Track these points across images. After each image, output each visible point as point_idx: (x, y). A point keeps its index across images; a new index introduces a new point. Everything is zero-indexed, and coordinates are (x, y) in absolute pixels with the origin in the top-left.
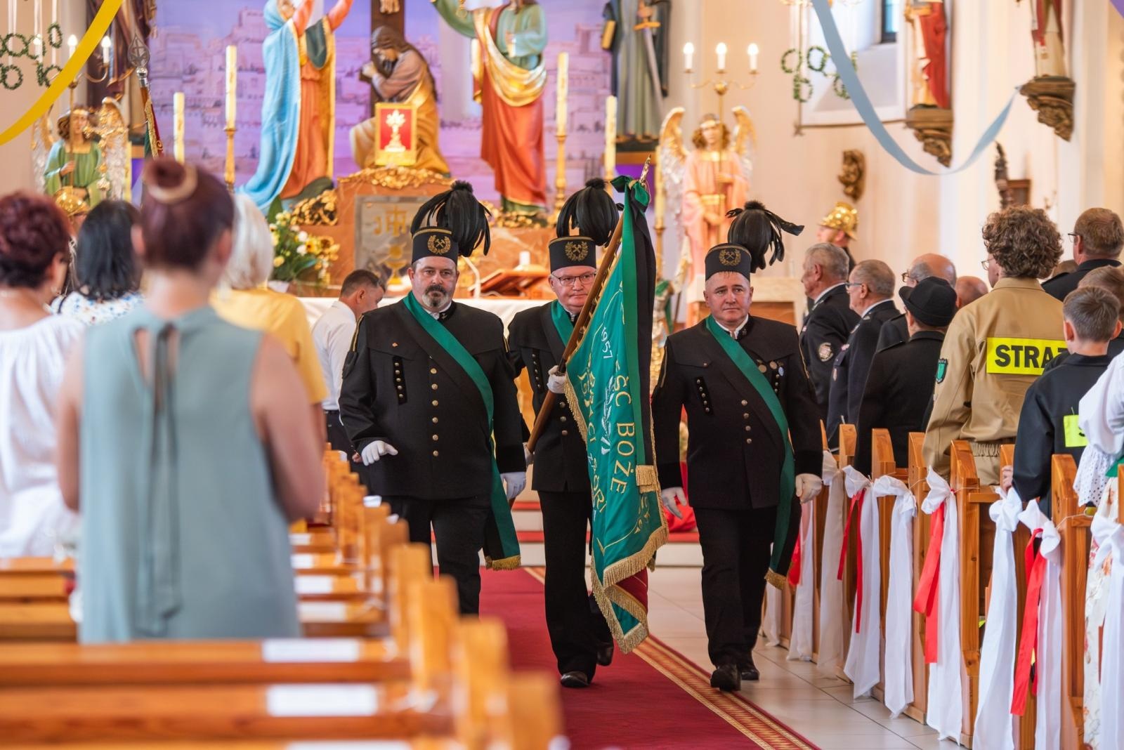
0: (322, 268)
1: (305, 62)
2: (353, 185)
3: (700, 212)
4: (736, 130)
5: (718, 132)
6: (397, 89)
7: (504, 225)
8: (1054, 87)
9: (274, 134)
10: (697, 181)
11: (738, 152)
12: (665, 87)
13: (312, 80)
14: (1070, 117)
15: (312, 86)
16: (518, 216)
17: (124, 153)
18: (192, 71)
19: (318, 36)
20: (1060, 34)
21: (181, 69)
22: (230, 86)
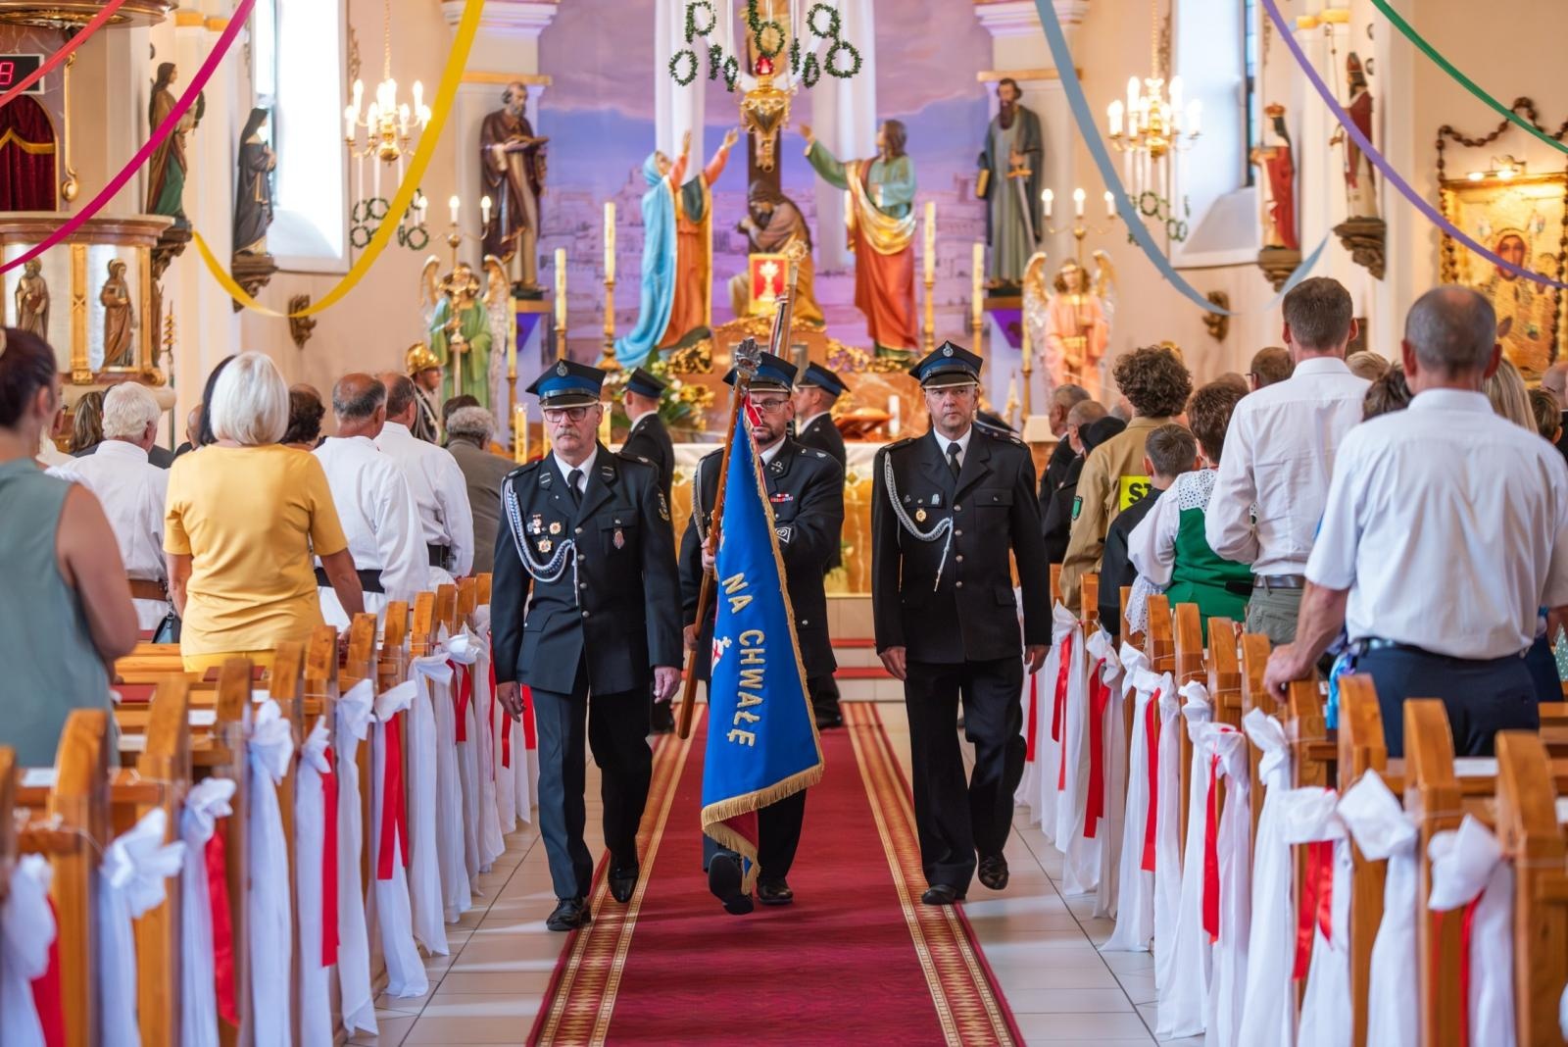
0: (694, 417)
1: (681, 216)
2: (727, 334)
3: (1061, 354)
4: (1097, 274)
5: (1078, 276)
6: (772, 240)
7: (874, 371)
8: (1365, 228)
9: (653, 287)
10: (1058, 323)
11: (1100, 295)
12: (1038, 233)
13: (689, 233)
14: (1382, 256)
15: (689, 239)
16: (888, 361)
17: (506, 308)
18: (585, 227)
19: (695, 191)
20: (1372, 177)
21: (574, 225)
22: (609, 241)
